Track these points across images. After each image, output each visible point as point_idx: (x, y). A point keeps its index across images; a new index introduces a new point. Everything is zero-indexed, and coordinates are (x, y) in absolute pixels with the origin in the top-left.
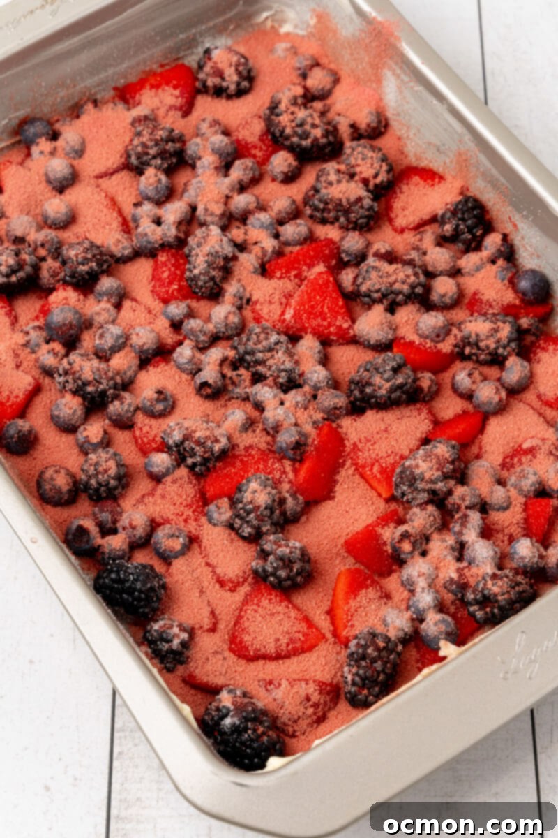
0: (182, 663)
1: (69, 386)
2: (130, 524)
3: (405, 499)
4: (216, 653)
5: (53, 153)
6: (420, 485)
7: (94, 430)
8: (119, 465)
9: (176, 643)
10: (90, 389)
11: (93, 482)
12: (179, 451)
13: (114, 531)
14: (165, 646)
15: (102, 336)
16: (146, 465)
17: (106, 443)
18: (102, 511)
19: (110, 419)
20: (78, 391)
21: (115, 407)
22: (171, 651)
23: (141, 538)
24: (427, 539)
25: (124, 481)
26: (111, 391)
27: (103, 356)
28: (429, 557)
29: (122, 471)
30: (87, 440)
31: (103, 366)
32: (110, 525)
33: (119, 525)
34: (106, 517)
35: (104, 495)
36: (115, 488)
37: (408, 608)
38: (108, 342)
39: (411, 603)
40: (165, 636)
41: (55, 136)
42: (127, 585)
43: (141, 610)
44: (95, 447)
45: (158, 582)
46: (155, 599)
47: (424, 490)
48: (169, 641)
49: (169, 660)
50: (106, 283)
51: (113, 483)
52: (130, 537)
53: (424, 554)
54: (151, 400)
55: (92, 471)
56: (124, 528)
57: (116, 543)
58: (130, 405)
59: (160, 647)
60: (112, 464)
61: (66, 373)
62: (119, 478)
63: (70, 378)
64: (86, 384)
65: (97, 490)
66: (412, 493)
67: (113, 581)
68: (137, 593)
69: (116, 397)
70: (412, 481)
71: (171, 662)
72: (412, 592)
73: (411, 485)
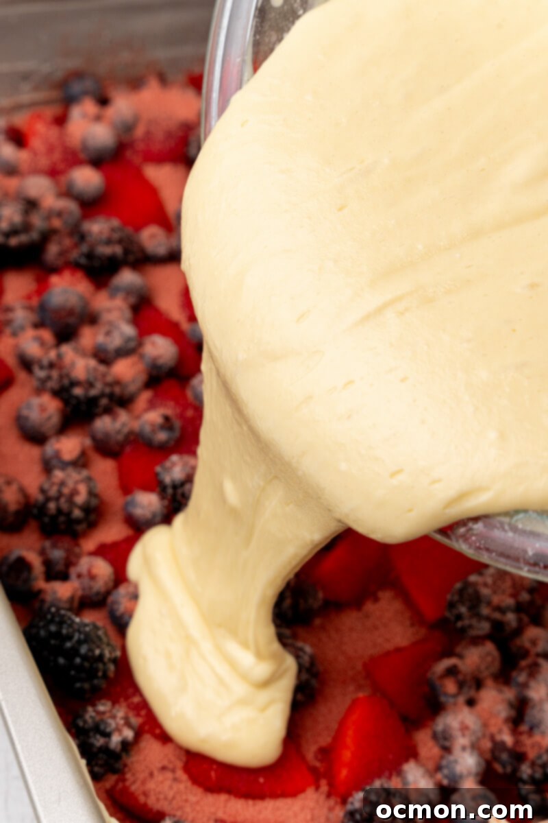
0: (114, 771)
1: (50, 384)
2: (89, 572)
3: (459, 624)
4: (164, 768)
5: (98, 118)
6: (485, 611)
7: (69, 446)
8: (91, 493)
9: (116, 740)
10: (78, 391)
11: (52, 506)
12: (174, 495)
13: (64, 577)
14: (99, 741)
15: (108, 333)
16: (127, 504)
17: (81, 462)
18: (54, 546)
19: (94, 438)
20: (62, 393)
21: (104, 424)
22: (106, 750)
23: (98, 593)
24: (479, 684)
25: (93, 517)
26: (104, 401)
27: (104, 357)
28: (479, 707)
29: (94, 502)
30: (57, 455)
31: (102, 368)
32: (60, 567)
33: (73, 571)
34: (57, 554)
35: (63, 527)
36: (78, 521)
37: (438, 768)
38: (115, 342)
39: (444, 763)
40: (102, 727)
41: (103, 101)
42: (68, 645)
43: (78, 685)
44: (65, 465)
45: (110, 653)
46: (100, 674)
47: (488, 618)
48: (107, 735)
49: (100, 762)
50: (127, 277)
51: (77, 513)
52: (84, 589)
53: (471, 703)
54: (153, 425)
55: (53, 491)
56: (79, 576)
57: (63, 591)
58: (124, 425)
59: (92, 740)
60: (83, 489)
61: (51, 365)
62: (87, 509)
63: (55, 374)
64: (74, 383)
65: (54, 518)
66: (471, 617)
67: (52, 635)
68: (78, 660)
69: (108, 411)
70: (475, 601)
71: (101, 766)
72: (447, 750)
73: (471, 608)
